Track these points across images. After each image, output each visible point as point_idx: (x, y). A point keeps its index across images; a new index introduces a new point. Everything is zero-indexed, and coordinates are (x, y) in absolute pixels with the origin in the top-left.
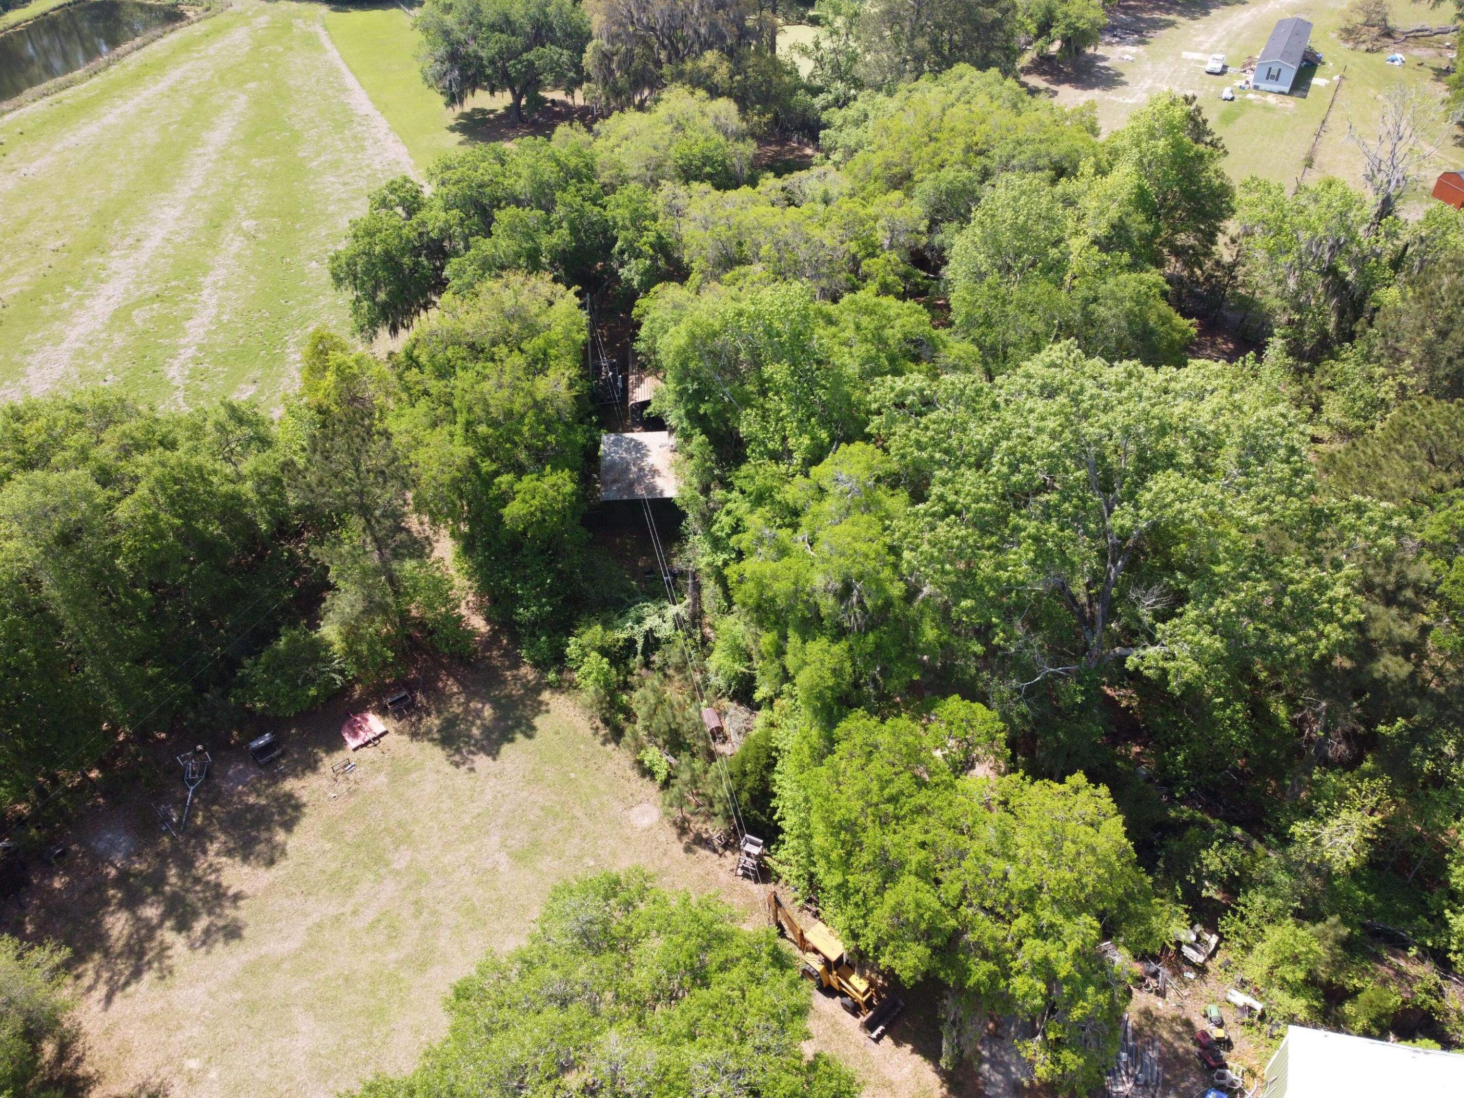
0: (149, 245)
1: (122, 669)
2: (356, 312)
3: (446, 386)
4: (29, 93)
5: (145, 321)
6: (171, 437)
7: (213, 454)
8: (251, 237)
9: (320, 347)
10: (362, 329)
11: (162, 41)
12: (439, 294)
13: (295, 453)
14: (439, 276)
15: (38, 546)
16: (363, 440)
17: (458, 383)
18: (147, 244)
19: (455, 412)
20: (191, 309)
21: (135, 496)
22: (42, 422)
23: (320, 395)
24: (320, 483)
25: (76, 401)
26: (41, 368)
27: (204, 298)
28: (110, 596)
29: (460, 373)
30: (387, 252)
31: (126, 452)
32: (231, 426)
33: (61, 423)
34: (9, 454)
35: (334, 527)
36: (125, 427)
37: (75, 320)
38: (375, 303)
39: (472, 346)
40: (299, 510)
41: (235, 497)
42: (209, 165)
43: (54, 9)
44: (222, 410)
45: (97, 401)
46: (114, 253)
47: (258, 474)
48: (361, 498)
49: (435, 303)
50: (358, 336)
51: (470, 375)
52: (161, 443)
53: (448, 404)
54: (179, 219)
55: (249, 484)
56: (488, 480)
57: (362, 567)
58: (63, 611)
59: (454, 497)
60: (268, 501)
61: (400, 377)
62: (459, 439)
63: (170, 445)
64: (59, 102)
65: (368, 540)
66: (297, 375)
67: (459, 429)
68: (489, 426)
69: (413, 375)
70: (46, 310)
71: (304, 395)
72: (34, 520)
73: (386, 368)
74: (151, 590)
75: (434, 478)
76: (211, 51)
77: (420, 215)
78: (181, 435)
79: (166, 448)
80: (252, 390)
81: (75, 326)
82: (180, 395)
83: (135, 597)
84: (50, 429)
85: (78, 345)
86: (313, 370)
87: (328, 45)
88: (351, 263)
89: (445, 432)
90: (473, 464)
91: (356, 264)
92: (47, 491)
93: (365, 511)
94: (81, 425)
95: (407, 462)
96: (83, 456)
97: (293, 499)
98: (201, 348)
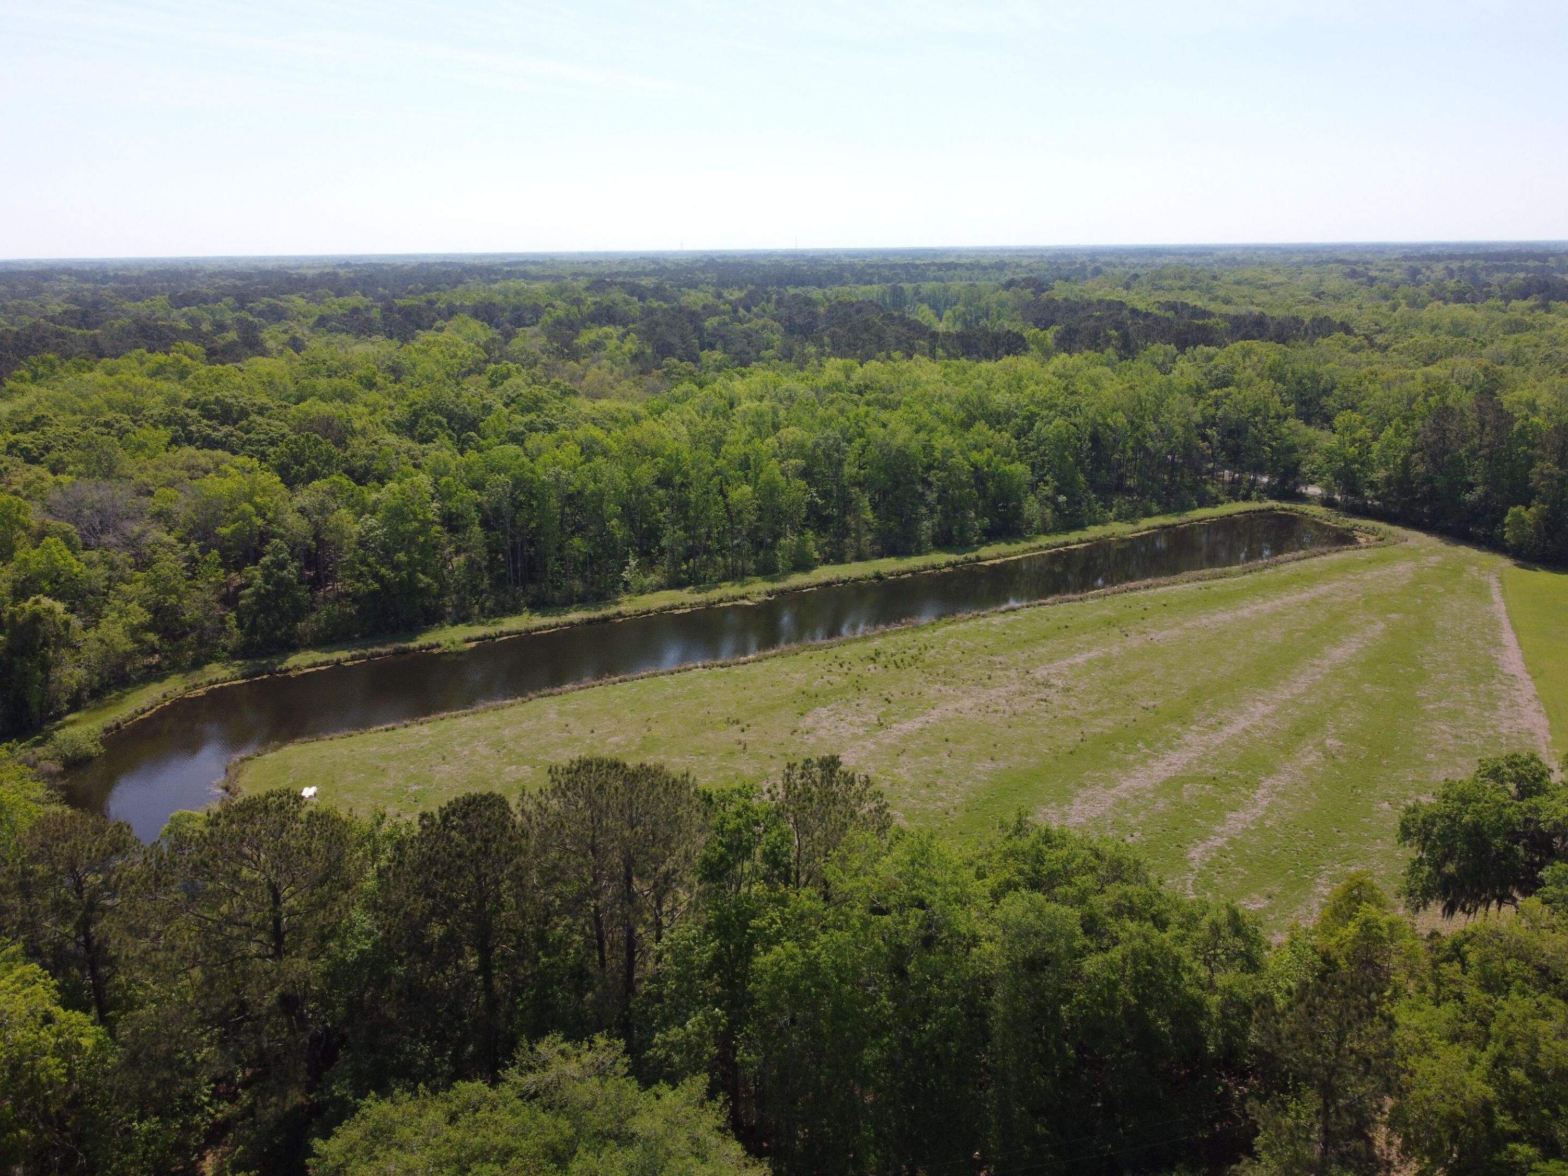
0: (1228, 730)
1: (1018, 1110)
2: (1412, 872)
3: (1489, 1002)
4: (1186, 574)
5: (1191, 796)
6: (1164, 916)
7: (1196, 951)
8: (1329, 755)
9: (1356, 892)
10: (1411, 893)
11: (1323, 558)
12: (1526, 893)
13: (1279, 989)
14: (1534, 874)
15: (1008, 958)
16: (1361, 1016)
17: (1506, 1005)
18: (1226, 729)
19: (1488, 1036)
20: (1240, 802)
21: (1108, 956)
22: (1064, 853)
23: (1333, 941)
24: (1292, 1036)
25: (1100, 846)
26: (1086, 802)
27: (1258, 796)
28: (1041, 1035)
29: (1514, 995)
30: (1476, 825)
31: (1118, 911)
32: (1226, 931)
33: (1079, 861)
34: (1026, 868)
35: (1285, 1090)
36: (1129, 889)
37: (1133, 773)
38: (1439, 873)
39: (1544, 971)
40: (1256, 1050)
41: (1198, 1006)
42: (1319, 677)
43: (1240, 513)
44: (1224, 913)
45: (1117, 855)
46: (1194, 727)
47: (1231, 994)
48: (1330, 1076)
49: (1514, 900)
50: (1403, 899)
51: (1527, 1004)
52: (1153, 917)
53: (1482, 1023)
54: (1267, 716)
55: (1218, 998)
56: (1501, 1139)
57: (1296, 1151)
58: (998, 1028)
59: (1445, 1136)
60: (1228, 1025)
61: (1435, 965)
62: (1480, 1070)
63: (1161, 924)
64: (1208, 588)
65: (1317, 1127)
66: (1315, 906)
67: (1485, 1059)
68: (1529, 1075)
69: (1451, 970)
70: (1114, 755)
71: (1315, 933)
72: (1018, 935)
73: (1421, 946)
74: (1078, 1052)
75: (1428, 1100)
76: (1368, 577)
77: (1535, 801)
78: (1175, 917)
79: (1156, 925)
80: (1263, 903)
81: (1130, 777)
82: (1191, 877)
83: (1061, 1050)
84: (1069, 861)
85: (1124, 795)
86: (1336, 912)
87: (1496, 597)
88: (1430, 821)
89: (1465, 1054)
90: (1486, 1108)
91: (1434, 824)
92: (1040, 914)
93: (1328, 1092)
94: (1093, 869)
95: (1401, 1064)
96: (1081, 899)
97: (1254, 1037)
98: (1231, 842)
